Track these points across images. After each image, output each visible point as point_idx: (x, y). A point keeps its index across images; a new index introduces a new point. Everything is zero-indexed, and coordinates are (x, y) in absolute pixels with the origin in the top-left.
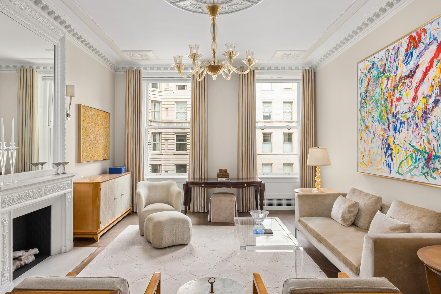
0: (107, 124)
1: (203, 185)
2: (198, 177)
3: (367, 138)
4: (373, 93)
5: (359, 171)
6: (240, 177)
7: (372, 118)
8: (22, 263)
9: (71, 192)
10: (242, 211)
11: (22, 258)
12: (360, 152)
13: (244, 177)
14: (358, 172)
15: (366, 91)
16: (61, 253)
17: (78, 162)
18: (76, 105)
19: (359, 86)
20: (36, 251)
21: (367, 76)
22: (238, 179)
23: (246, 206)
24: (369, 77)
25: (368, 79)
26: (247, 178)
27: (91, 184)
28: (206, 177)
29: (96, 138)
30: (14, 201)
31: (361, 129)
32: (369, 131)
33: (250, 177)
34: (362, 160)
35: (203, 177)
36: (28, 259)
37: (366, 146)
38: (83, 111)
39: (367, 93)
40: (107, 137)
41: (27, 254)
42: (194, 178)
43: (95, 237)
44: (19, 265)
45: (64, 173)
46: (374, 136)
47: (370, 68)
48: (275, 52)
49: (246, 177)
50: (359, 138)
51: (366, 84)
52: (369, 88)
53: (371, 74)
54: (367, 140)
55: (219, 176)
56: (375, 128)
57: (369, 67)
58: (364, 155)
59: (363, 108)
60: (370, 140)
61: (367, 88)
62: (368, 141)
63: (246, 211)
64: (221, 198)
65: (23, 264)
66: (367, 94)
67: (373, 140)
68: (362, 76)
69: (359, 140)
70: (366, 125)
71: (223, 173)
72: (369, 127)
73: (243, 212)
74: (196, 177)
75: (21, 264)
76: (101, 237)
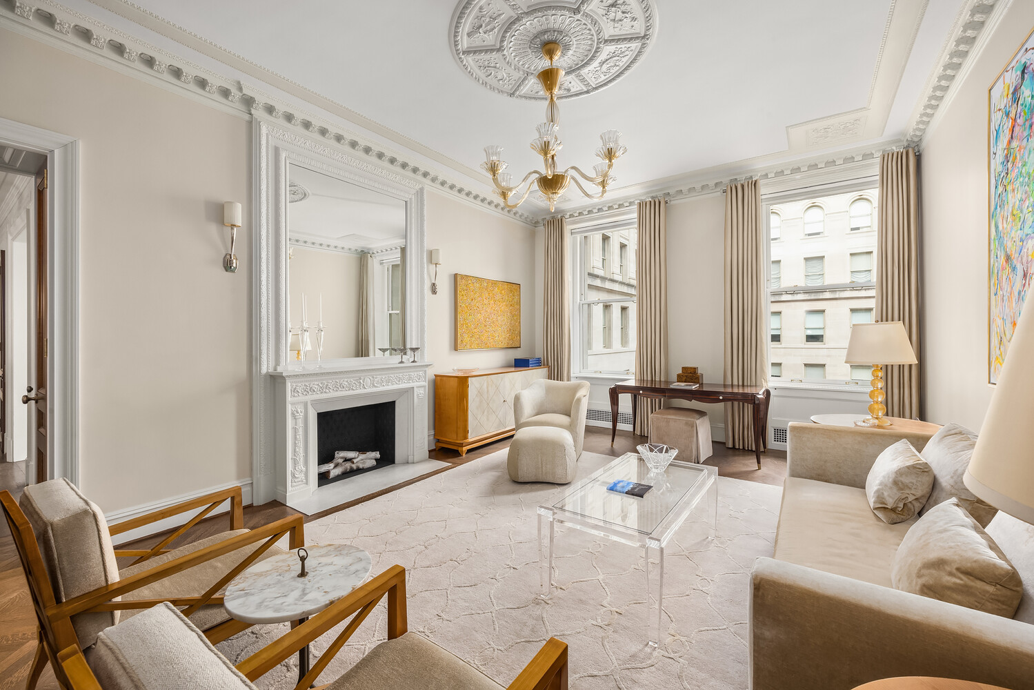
0: (515, 300)
1: (641, 392)
2: (649, 379)
3: (1009, 290)
4: (1022, 158)
5: (992, 382)
6: (727, 383)
7: (1021, 229)
8: (354, 466)
9: (424, 386)
10: (730, 445)
11: (355, 461)
12: (994, 327)
13: (735, 382)
14: (989, 383)
15: (1006, 156)
16: (408, 463)
17: (456, 349)
18: (450, 275)
19: (992, 150)
20: (377, 455)
21: (1007, 115)
22: (725, 386)
23: (741, 438)
24: (1012, 115)
25: (1011, 121)
26: (743, 386)
27: (456, 379)
28: (662, 379)
29: (489, 318)
30: (314, 391)
31: (996, 264)
32: (1014, 269)
33: (749, 384)
34: (998, 352)
35: (657, 379)
36: (364, 463)
37: (1007, 310)
38: (461, 283)
39: (1008, 161)
40: (515, 318)
41: (362, 456)
42: (642, 380)
43: (460, 449)
44: (349, 468)
45: (414, 362)
46: (1025, 280)
47: (1016, 87)
48: (787, 133)
49: (741, 383)
50: (993, 291)
51: (1008, 136)
52: (1015, 144)
53: (1017, 104)
54: (1009, 295)
55: (680, 378)
56: (1027, 256)
57: (1014, 87)
58: (1003, 336)
59: (1000, 206)
60: (1016, 294)
61: (1008, 149)
62: (1010, 298)
63: (741, 448)
64: (669, 417)
65: (355, 468)
66: (1009, 163)
67: (1023, 293)
68: (997, 120)
69: (993, 297)
70: (1006, 252)
71: (690, 374)
72: (1012, 257)
73: (734, 447)
74: (645, 379)
75: (351, 468)
76: (469, 451)
